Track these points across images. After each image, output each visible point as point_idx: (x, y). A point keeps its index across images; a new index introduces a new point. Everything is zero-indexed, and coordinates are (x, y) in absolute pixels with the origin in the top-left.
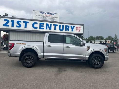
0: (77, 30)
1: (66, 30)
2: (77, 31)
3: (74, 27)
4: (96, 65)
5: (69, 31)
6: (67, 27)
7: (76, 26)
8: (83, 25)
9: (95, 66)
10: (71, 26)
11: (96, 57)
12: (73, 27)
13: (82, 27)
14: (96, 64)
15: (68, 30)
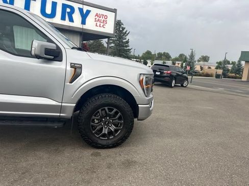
0: (98, 23)
1: (63, 18)
2: (98, 25)
3: (88, 12)
4: (104, 135)
5: (73, 22)
6: (68, 10)
7: (94, 11)
8: (114, 11)
9: (100, 142)
10: (81, 10)
11: (106, 108)
12: (85, 12)
13: (111, 16)
14: (105, 131)
15: (71, 20)
